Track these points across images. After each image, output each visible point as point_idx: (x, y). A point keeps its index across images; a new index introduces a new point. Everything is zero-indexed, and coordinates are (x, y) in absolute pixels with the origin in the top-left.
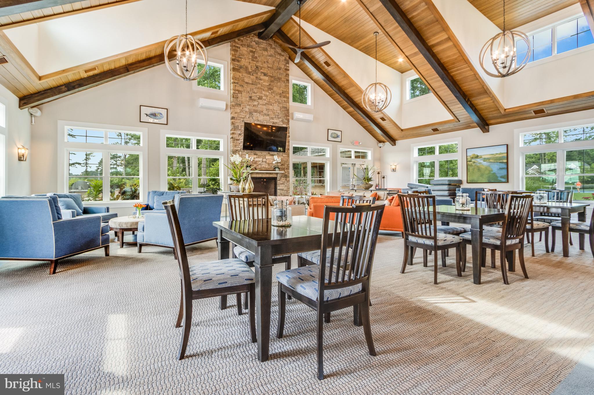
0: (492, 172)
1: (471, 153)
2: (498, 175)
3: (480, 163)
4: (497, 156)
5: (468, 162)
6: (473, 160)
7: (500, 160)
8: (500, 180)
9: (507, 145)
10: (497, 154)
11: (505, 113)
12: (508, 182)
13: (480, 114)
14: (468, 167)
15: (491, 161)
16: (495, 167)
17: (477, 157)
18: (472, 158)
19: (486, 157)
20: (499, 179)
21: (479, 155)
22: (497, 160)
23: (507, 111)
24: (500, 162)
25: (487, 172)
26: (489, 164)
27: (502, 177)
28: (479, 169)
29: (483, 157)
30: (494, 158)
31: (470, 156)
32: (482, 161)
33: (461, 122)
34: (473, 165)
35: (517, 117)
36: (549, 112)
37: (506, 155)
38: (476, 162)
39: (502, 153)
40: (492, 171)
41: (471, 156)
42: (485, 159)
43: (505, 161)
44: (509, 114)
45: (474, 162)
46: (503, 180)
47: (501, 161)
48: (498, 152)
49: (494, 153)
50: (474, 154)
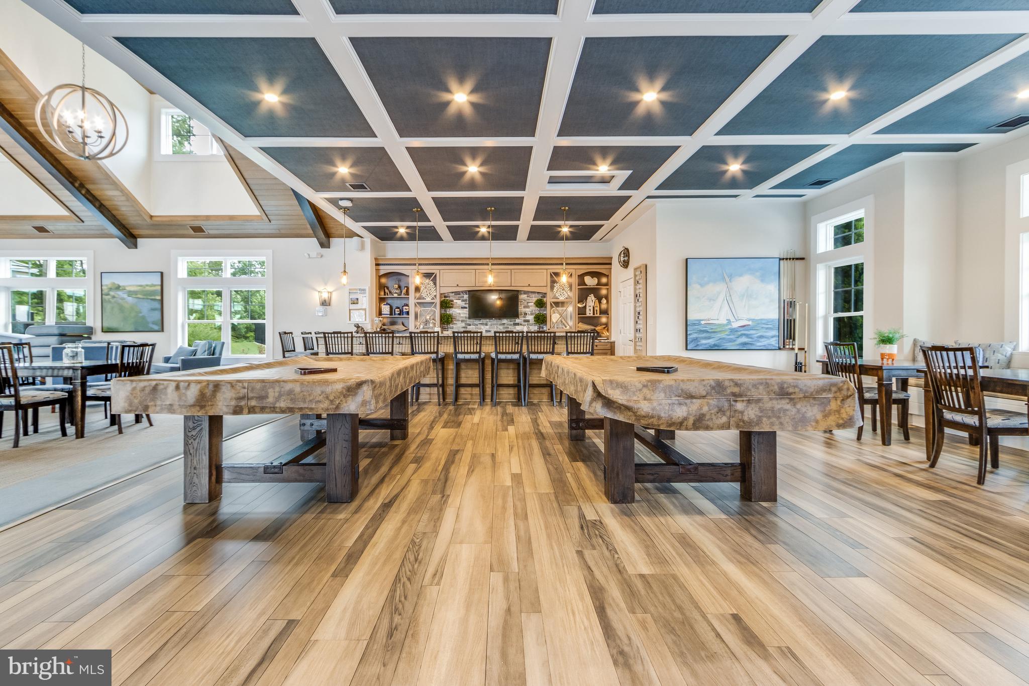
0: (141, 315)
1: (108, 281)
2: (149, 320)
3: (123, 299)
4: (148, 288)
5: (103, 296)
6: (112, 293)
7: (151, 296)
8: (152, 328)
9: (162, 274)
10: (147, 285)
11: (152, 222)
12: (162, 330)
13: (114, 216)
15: (139, 296)
16: (145, 307)
17: (118, 288)
18: (111, 289)
19: (132, 289)
20: (151, 326)
21: (121, 284)
22: (147, 295)
23: (154, 219)
24: (152, 299)
25: (133, 314)
26: (136, 300)
27: (154, 323)
28: (122, 309)
29: (128, 289)
30: (142, 291)
31: (106, 285)
32: (125, 296)
33: (86, 223)
34: (113, 301)
35: (172, 232)
36: (211, 232)
37: (159, 288)
38: (116, 296)
39: (155, 286)
40: (141, 313)
41: (110, 286)
42: (130, 293)
43: (159, 298)
44: (159, 225)
45: (114, 297)
46: (156, 328)
47: (153, 297)
48: (149, 283)
49: (144, 283)
50: (114, 283)
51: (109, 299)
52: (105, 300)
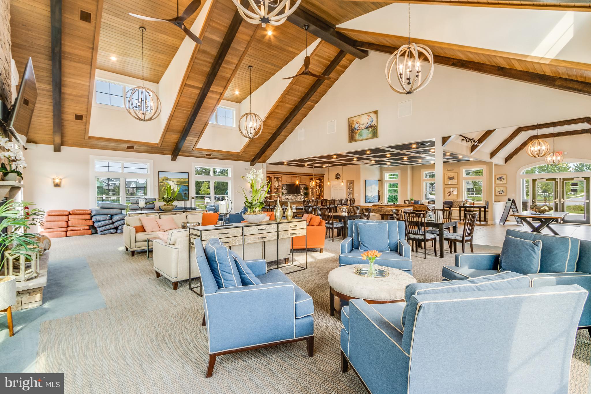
1: (162, 176)
4: (182, 180)
5: (160, 183)
6: (164, 182)
7: (183, 183)
10: (182, 179)
12: (188, 200)
14: (160, 187)
17: (167, 179)
18: (163, 180)
21: (169, 178)
22: (181, 183)
27: (185, 196)
30: (180, 181)
31: (162, 178)
38: (167, 183)
39: (186, 179)
45: (165, 184)
46: (185, 198)
47: (185, 184)
49: (180, 178)
50: (165, 177)
51: (163, 185)
52: (161, 185)
